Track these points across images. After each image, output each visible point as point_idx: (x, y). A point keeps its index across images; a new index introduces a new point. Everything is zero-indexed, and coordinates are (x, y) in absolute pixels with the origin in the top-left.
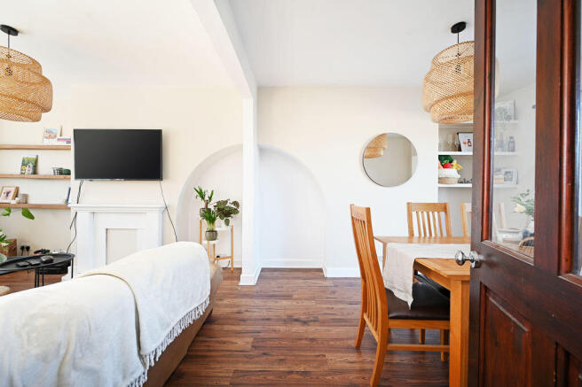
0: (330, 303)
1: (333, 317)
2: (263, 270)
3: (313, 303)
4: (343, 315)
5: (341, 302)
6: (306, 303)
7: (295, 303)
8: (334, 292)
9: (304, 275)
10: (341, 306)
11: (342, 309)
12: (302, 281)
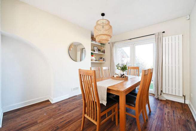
0: (60, 116)
1: (65, 122)
2: (5, 114)
3: (52, 120)
4: (69, 118)
5: (65, 113)
6: (48, 122)
7: (40, 125)
8: (60, 109)
9: (39, 107)
10: (67, 114)
11: (67, 116)
12: (39, 111)
